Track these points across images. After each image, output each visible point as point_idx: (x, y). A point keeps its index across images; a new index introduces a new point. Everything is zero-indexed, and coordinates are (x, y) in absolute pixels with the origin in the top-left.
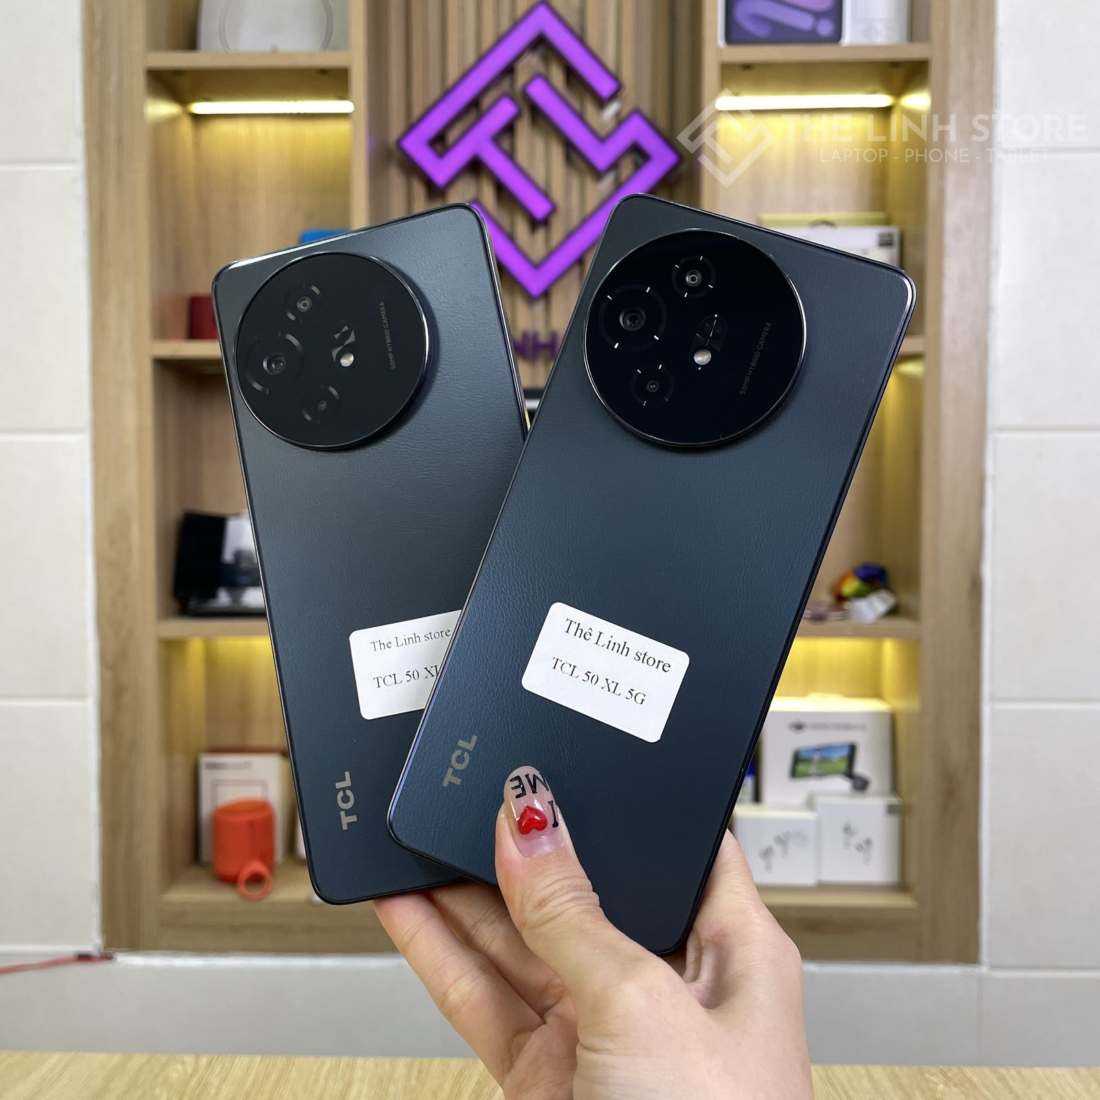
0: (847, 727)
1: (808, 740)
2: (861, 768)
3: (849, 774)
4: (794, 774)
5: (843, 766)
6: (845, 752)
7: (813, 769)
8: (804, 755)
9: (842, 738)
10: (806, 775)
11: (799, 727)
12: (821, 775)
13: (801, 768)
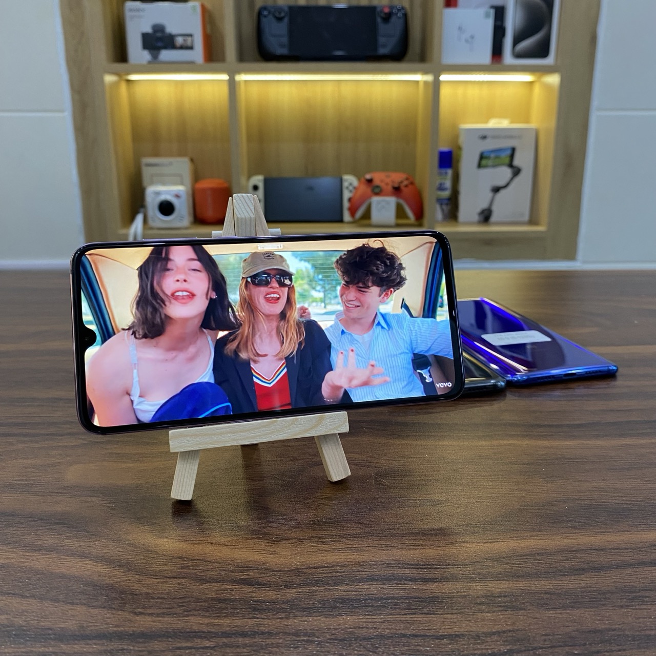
0: (511, 137)
1: (488, 145)
2: (516, 162)
3: (511, 165)
4: (480, 166)
5: (507, 160)
6: (509, 152)
7: (490, 162)
8: (485, 155)
9: (509, 143)
10: (486, 166)
11: (484, 137)
12: (494, 166)
13: (484, 162)
